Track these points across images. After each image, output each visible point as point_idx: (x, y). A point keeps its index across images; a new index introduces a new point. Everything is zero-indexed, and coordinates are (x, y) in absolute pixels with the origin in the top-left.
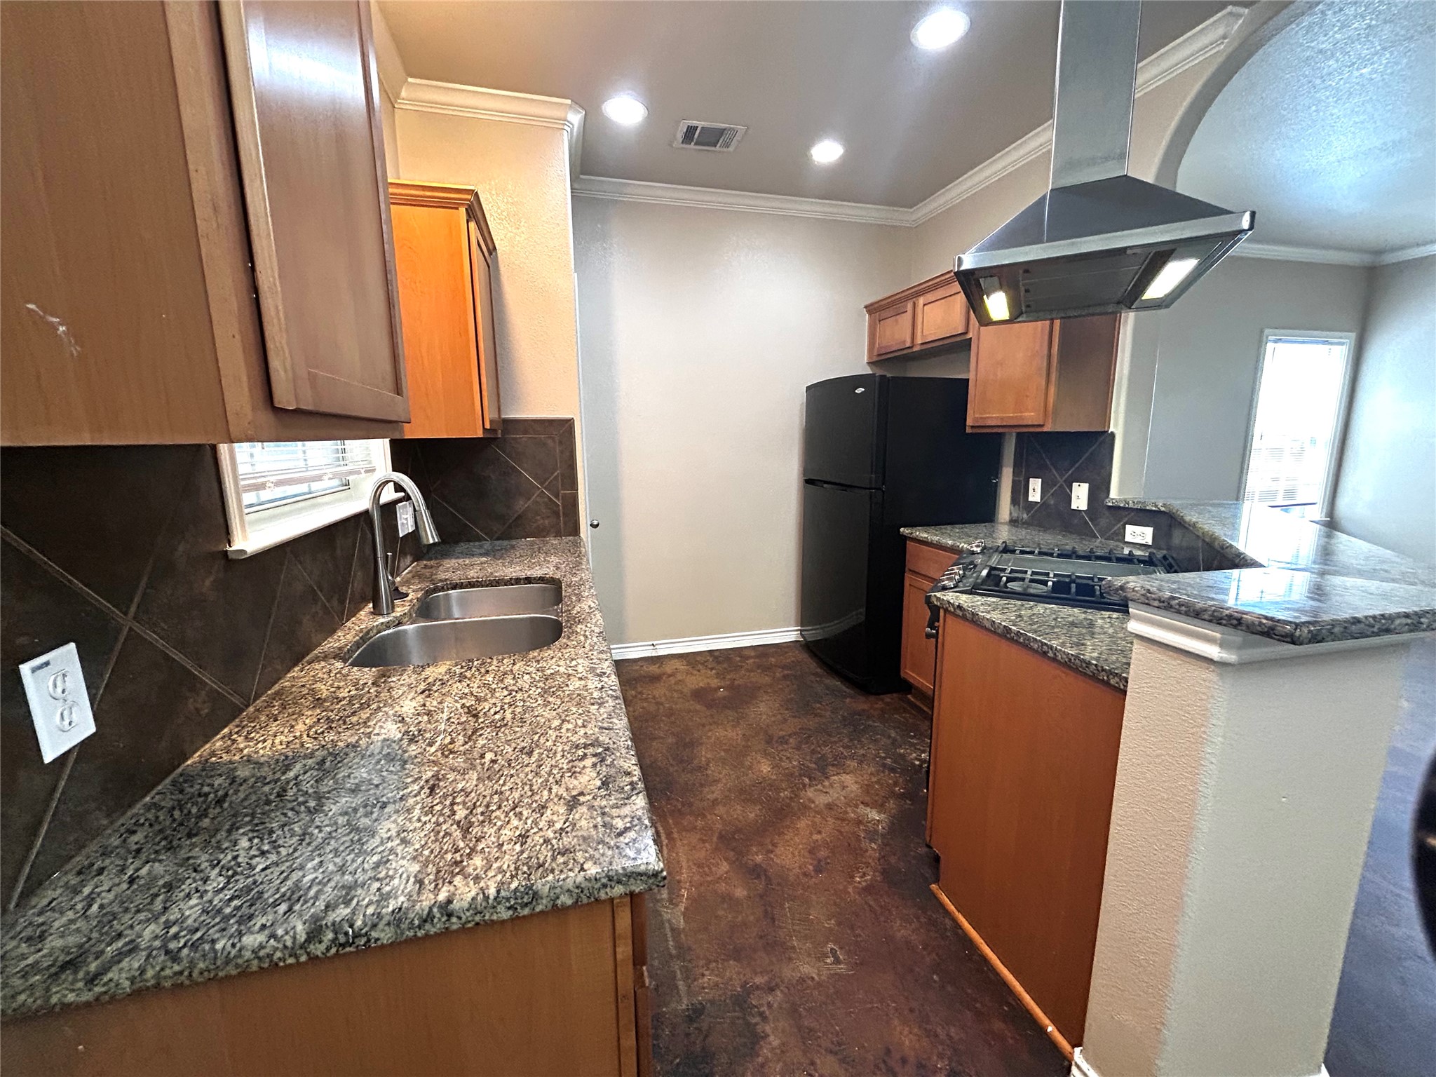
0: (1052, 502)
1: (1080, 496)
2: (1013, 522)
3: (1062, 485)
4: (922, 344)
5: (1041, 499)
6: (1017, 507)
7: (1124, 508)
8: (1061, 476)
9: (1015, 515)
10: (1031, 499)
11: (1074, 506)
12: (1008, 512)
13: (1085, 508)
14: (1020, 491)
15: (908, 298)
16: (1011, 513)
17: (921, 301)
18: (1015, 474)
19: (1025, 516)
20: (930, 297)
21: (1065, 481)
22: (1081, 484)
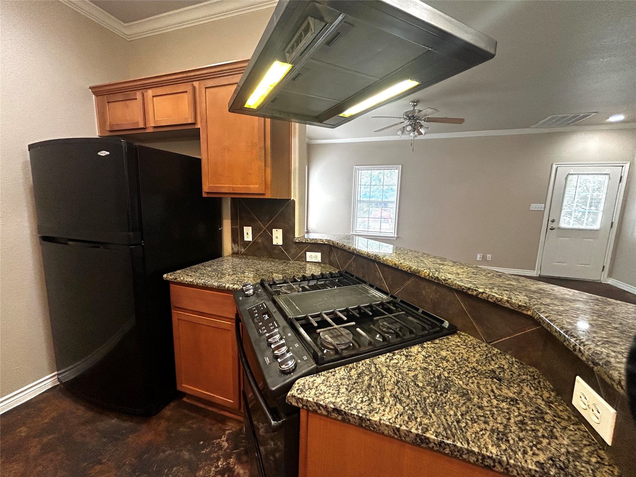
0: (260, 241)
1: (278, 237)
2: (235, 254)
3: (265, 230)
4: (155, 127)
5: (253, 240)
6: (236, 244)
7: (305, 243)
8: (265, 225)
9: (236, 250)
10: (246, 239)
11: (274, 243)
12: (230, 248)
13: (281, 243)
14: (237, 236)
15: (136, 89)
16: (232, 249)
17: (150, 93)
18: (232, 224)
19: (243, 250)
20: (159, 91)
21: (267, 228)
22: (278, 230)
